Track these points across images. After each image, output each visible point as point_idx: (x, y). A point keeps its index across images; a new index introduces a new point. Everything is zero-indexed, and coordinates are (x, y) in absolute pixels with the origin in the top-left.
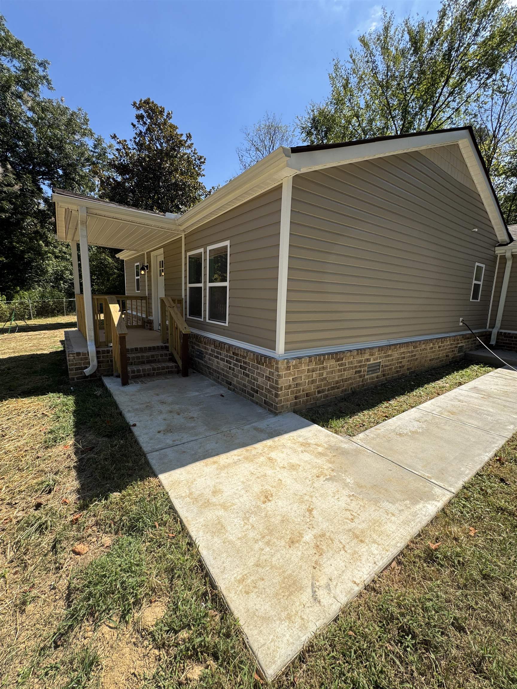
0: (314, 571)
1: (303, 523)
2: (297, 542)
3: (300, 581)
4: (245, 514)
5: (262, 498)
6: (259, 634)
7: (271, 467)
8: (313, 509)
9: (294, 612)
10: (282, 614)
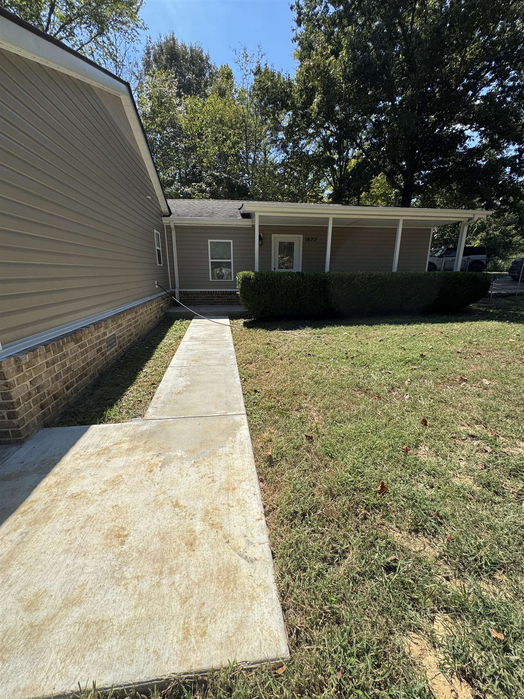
0: (230, 544)
1: (183, 520)
2: (195, 540)
3: (230, 564)
4: (113, 578)
5: (115, 542)
6: (249, 644)
7: (87, 503)
8: (177, 501)
9: (251, 589)
10: (246, 603)
